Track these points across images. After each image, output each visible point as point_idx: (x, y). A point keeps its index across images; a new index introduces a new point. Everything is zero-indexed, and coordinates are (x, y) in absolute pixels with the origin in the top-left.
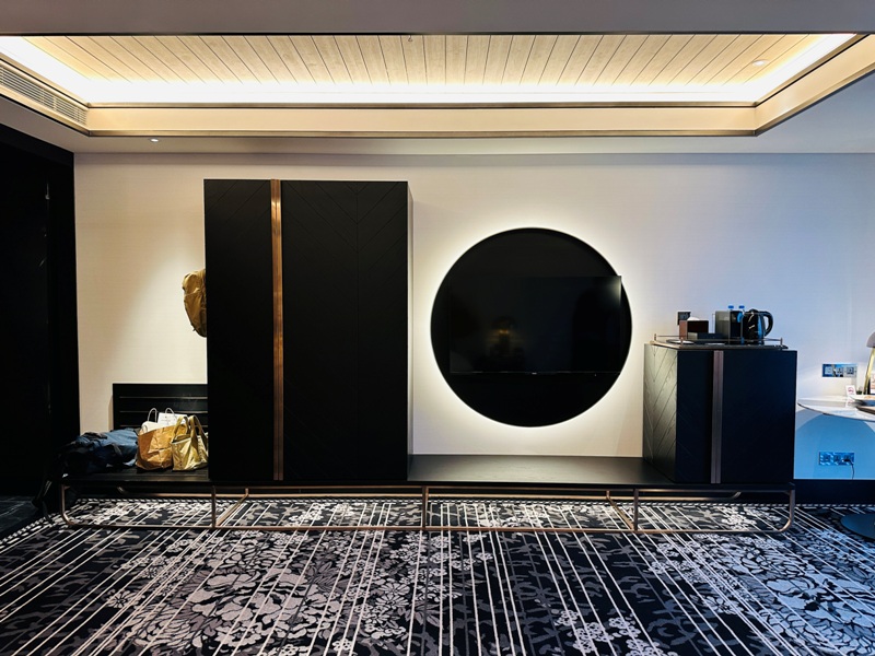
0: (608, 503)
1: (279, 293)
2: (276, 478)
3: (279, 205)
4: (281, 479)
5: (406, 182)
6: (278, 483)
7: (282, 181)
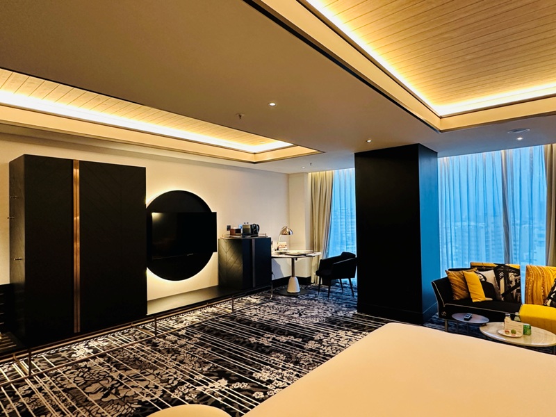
0: (211, 306)
1: (77, 218)
2: (75, 332)
3: (78, 171)
4: (79, 331)
5: (145, 168)
6: (78, 334)
7: (80, 161)
